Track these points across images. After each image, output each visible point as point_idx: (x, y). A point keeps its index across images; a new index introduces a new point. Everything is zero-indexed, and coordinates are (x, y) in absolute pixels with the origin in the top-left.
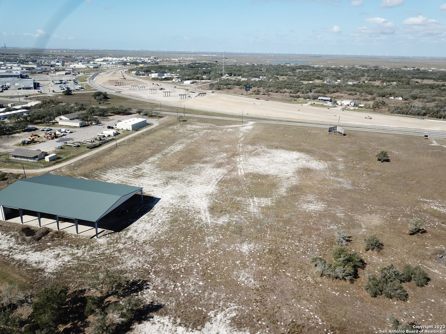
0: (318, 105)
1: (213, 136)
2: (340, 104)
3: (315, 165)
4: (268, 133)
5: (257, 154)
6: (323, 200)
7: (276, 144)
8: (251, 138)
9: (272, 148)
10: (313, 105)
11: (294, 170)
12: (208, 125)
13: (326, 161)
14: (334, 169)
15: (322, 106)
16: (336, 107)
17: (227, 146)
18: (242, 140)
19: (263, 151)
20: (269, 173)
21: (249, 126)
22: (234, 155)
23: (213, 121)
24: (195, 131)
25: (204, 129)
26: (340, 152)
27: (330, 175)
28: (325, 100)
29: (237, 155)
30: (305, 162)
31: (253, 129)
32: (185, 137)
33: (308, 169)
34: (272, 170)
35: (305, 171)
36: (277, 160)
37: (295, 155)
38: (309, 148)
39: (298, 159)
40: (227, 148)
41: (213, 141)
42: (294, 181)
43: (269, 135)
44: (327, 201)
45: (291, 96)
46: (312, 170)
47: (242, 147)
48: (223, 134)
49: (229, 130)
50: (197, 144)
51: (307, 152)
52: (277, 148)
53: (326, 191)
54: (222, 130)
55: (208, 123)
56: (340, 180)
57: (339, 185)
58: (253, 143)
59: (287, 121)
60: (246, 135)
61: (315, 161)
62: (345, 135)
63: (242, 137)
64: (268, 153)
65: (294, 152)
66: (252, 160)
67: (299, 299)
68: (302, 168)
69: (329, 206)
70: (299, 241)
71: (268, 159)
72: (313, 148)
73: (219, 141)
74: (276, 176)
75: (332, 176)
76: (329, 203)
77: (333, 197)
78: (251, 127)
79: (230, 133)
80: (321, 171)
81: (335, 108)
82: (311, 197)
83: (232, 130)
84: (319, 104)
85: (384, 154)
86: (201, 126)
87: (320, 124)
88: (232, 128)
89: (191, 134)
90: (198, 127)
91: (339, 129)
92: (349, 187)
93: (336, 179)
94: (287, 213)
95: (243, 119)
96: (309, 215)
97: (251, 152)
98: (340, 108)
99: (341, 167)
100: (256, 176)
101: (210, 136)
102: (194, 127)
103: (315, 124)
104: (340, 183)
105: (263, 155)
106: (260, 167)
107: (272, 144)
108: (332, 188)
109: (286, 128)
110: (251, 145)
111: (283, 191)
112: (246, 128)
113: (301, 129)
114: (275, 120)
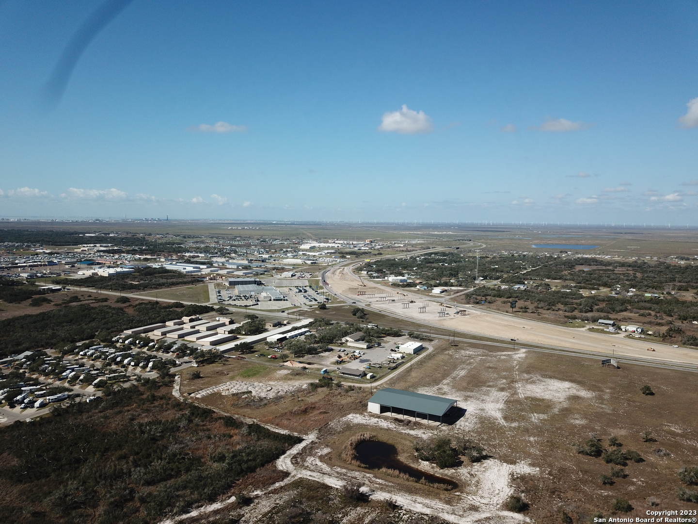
0: (597, 331)
1: (489, 363)
2: (624, 330)
3: (584, 393)
4: (541, 363)
5: (533, 382)
6: (587, 418)
7: (550, 373)
8: (526, 367)
9: (546, 378)
10: (591, 330)
11: (565, 397)
12: (480, 351)
13: (594, 391)
14: (600, 398)
15: (602, 331)
16: (618, 333)
17: (504, 373)
18: (517, 368)
19: (538, 380)
20: (544, 398)
21: (521, 354)
22: (513, 382)
23: (484, 347)
24: (470, 357)
25: (478, 355)
26: (610, 385)
27: (595, 402)
28: (607, 324)
29: (515, 382)
30: (575, 391)
31: (526, 357)
32: (464, 363)
33: (577, 397)
34: (547, 396)
35: (575, 398)
36: (551, 388)
37: (567, 384)
38: (580, 379)
39: (569, 388)
40: (505, 375)
41: (490, 368)
42: (565, 405)
43: (543, 365)
44: (589, 419)
45: (566, 317)
46: (581, 398)
47: (519, 375)
48: (498, 361)
49: (503, 357)
50: (477, 371)
51: (579, 383)
52: (550, 377)
53: (590, 413)
54: (495, 357)
55: (479, 348)
56: (603, 406)
57: (601, 410)
58: (528, 372)
59: (561, 350)
60: (520, 363)
61: (584, 391)
62: (618, 368)
63: (517, 365)
64: (543, 381)
65: (567, 382)
66: (529, 387)
67: (565, 460)
68: (572, 396)
69: (590, 422)
70: (567, 439)
71: (543, 387)
72: (585, 380)
73: (496, 368)
74: (551, 400)
75: (597, 403)
76: (591, 421)
77: (595, 417)
78: (524, 355)
79: (504, 360)
80: (588, 399)
81: (617, 335)
82: (577, 416)
83: (505, 357)
84: (599, 329)
85: (648, 388)
86: (475, 352)
87: (595, 355)
88: (505, 355)
89: (468, 360)
90: (471, 353)
91: (613, 362)
92: (609, 412)
93: (600, 405)
94: (559, 424)
95: (514, 344)
96: (575, 426)
97: (527, 380)
98: (623, 335)
99: (606, 397)
100: (534, 399)
101: (486, 363)
102: (468, 352)
103: (590, 354)
104: (602, 408)
105: (539, 383)
106: (537, 393)
107: (546, 374)
108: (595, 411)
109: (559, 357)
110: (526, 373)
111: (556, 411)
112: (518, 355)
113: (574, 359)
114: (548, 349)
